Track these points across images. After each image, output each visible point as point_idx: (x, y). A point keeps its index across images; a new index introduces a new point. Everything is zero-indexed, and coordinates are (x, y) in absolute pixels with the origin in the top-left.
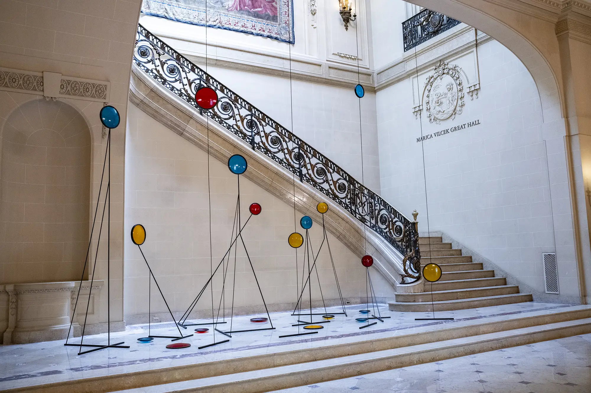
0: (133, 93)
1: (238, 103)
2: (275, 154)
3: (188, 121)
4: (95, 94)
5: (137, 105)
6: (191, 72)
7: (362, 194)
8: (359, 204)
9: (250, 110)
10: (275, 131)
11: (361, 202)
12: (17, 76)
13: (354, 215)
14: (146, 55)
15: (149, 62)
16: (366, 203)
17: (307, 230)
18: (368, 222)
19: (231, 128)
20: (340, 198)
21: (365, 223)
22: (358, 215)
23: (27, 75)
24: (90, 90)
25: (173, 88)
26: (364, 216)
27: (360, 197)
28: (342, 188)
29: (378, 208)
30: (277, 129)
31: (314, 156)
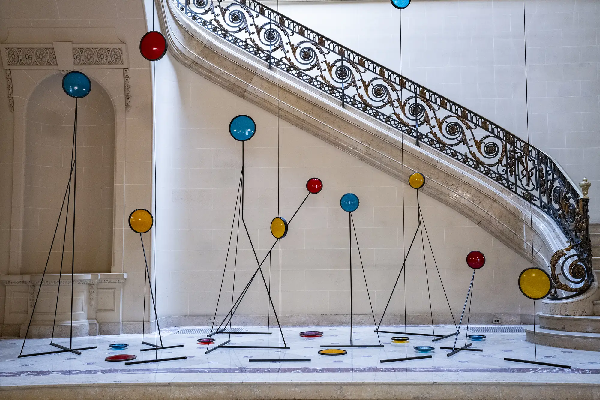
0: (182, 53)
1: (324, 46)
2: (379, 110)
3: (251, 79)
4: (111, 60)
5: (189, 67)
6: (259, 15)
7: (528, 157)
8: (522, 172)
9: (341, 53)
10: (379, 77)
11: (526, 169)
12: (29, 51)
13: (514, 190)
14: (203, 4)
15: (207, 12)
16: (534, 171)
17: (350, 213)
18: (537, 199)
19: (314, 80)
20: (486, 165)
21: (533, 201)
22: (519, 191)
23: (39, 49)
24: (105, 56)
25: (236, 41)
26: (530, 190)
27: (524, 161)
28: (491, 150)
29: (550, 177)
30: (382, 74)
31: (443, 105)
